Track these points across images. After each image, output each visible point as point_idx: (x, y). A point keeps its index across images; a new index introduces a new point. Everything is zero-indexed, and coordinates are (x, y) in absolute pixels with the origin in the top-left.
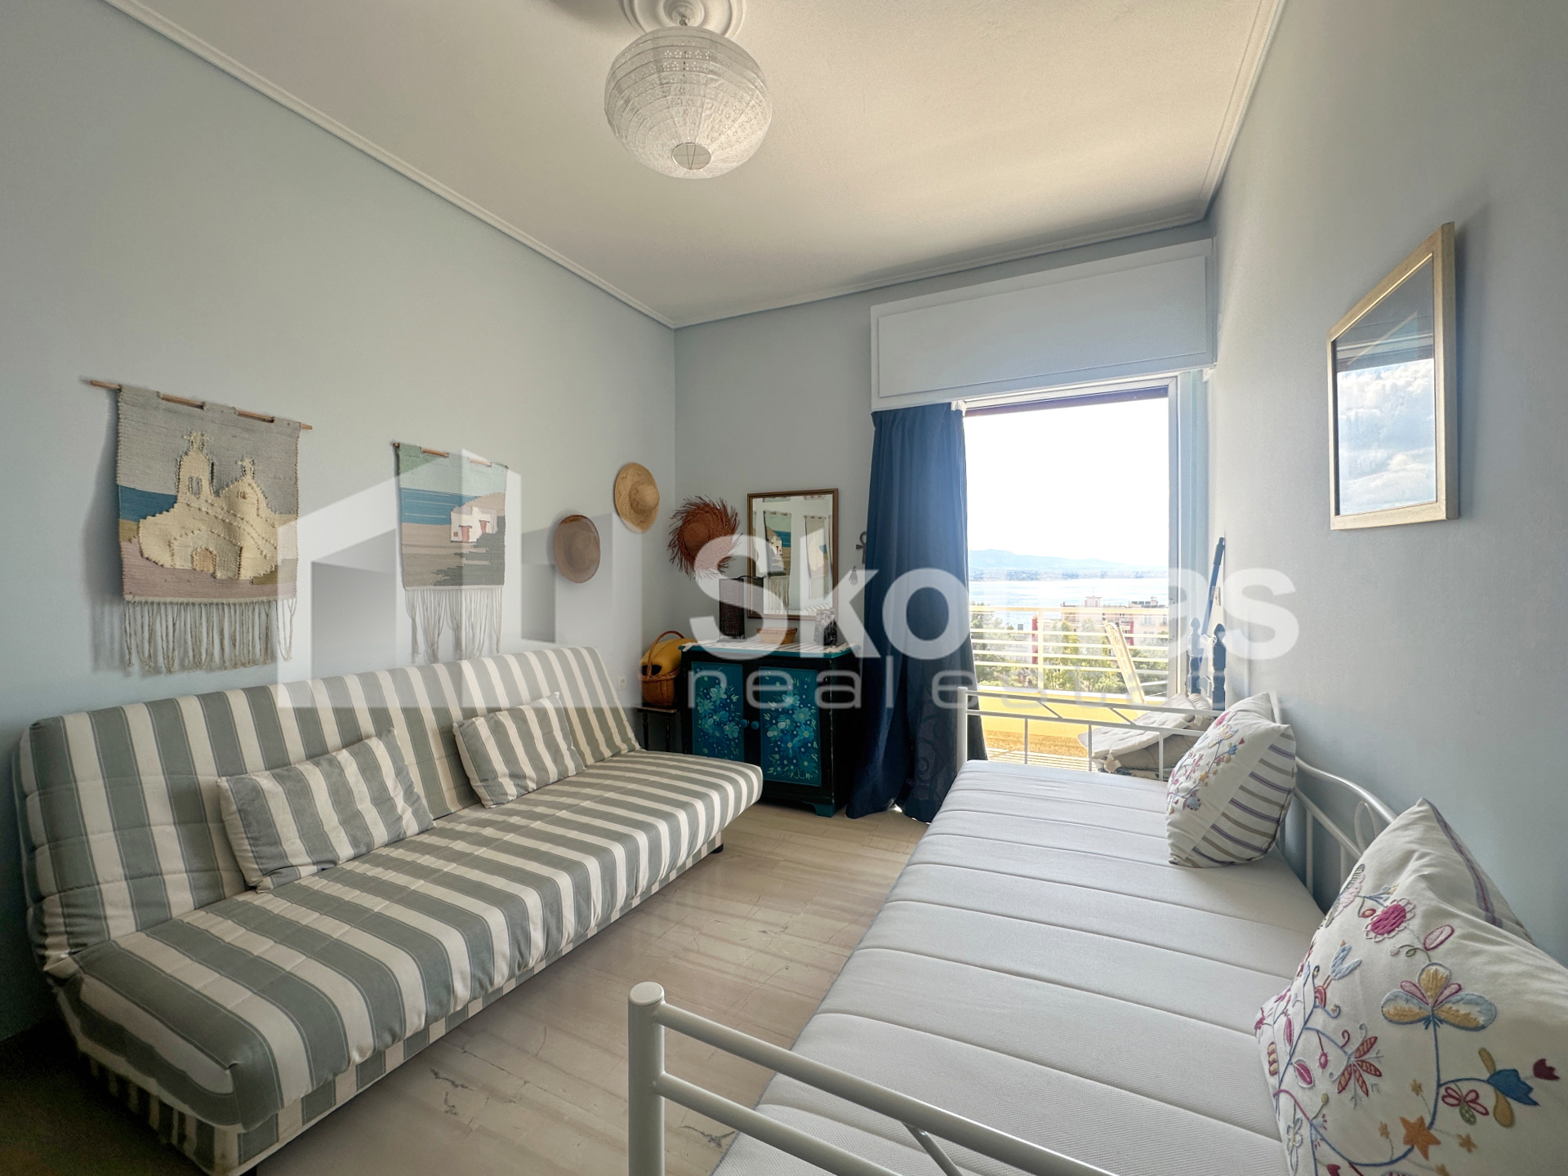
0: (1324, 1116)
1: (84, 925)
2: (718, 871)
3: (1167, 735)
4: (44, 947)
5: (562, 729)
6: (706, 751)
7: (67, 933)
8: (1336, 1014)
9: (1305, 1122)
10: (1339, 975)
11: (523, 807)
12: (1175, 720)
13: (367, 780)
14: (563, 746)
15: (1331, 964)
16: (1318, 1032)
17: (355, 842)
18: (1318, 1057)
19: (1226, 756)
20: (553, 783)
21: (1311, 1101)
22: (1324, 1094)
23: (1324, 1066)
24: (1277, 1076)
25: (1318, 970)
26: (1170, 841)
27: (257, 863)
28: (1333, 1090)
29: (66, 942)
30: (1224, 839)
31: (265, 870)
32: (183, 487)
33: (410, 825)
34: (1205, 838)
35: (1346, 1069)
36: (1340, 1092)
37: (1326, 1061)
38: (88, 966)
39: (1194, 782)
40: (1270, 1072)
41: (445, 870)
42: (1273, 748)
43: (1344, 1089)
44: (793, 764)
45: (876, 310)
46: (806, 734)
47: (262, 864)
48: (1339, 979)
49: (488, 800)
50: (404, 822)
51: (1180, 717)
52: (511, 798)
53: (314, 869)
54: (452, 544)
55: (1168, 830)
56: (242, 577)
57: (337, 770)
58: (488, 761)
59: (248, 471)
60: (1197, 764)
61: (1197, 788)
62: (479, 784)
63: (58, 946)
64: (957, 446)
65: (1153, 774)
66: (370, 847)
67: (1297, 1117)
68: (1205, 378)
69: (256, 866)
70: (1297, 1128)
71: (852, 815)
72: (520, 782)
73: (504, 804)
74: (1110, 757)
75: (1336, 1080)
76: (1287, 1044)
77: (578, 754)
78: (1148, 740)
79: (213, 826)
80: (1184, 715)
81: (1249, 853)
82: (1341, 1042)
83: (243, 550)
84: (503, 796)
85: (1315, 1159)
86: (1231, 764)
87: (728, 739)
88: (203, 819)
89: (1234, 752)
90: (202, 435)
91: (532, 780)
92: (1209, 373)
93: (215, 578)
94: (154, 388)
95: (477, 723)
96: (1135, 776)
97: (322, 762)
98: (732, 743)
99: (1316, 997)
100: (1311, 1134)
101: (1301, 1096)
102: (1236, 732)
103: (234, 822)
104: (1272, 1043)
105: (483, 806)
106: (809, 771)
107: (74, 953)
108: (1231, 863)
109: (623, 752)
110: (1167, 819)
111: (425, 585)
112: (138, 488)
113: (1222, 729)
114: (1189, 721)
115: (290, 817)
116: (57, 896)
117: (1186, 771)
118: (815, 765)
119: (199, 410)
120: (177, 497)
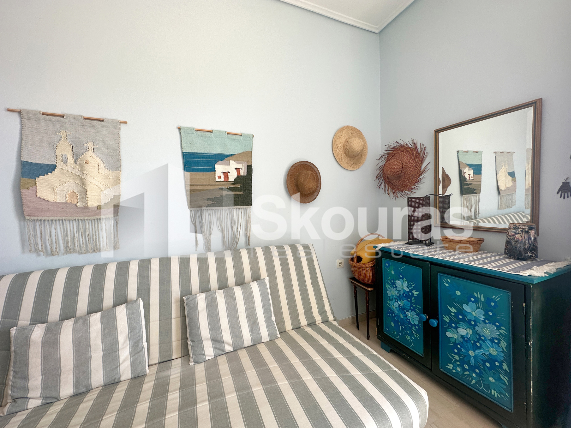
6: (393, 325)
13: (104, 336)
14: (261, 319)
49: (191, 357)
50: (121, 370)
52: (207, 358)
54: (217, 183)
56: (89, 206)
58: (200, 327)
59: (90, 149)
62: (190, 343)
73: (200, 363)
77: (276, 323)
83: (88, 191)
87: (409, 323)
91: (228, 344)
93: (77, 206)
95: (198, 298)
98: (413, 328)
111: (200, 207)
118: (505, 387)
119: (62, 119)
120: (56, 165)
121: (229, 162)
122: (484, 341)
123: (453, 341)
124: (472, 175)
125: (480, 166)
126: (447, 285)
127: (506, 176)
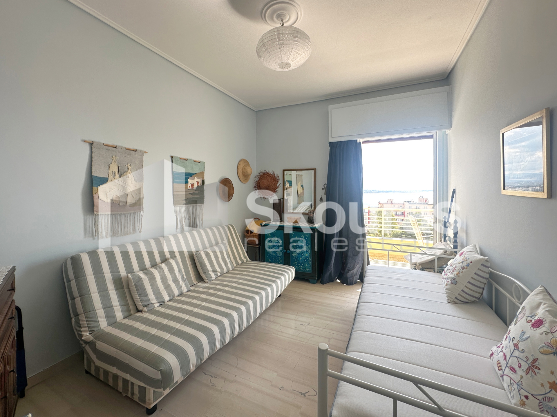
0: (521, 382)
1: (93, 324)
2: (280, 303)
3: (438, 257)
4: (81, 331)
5: (227, 254)
6: (270, 260)
7: (88, 327)
8: (523, 352)
9: (515, 383)
10: (522, 340)
11: (218, 282)
12: (440, 252)
13: (171, 273)
14: (227, 260)
15: (519, 337)
16: (516, 357)
17: (169, 295)
18: (517, 365)
19: (466, 267)
20: (225, 273)
21: (516, 377)
22: (521, 375)
23: (520, 367)
24: (502, 371)
25: (514, 339)
26: (447, 295)
27: (141, 303)
28: (524, 374)
29: (88, 330)
30: (465, 294)
31: (144, 305)
32: (110, 175)
33: (185, 289)
34: (459, 294)
35: (528, 368)
36: (526, 375)
37: (521, 366)
38: (97, 338)
39: (454, 275)
40: (498, 369)
41: (203, 305)
42: (482, 265)
43: (528, 373)
44: (302, 265)
45: (330, 107)
46: (307, 255)
47: (143, 303)
48: (523, 341)
49: (206, 280)
50: (182, 288)
51: (442, 251)
52: (213, 279)
53: (158, 304)
54: (189, 190)
55: (445, 291)
56: (127, 205)
57: (162, 270)
58: (206, 266)
59: (129, 169)
60: (454, 269)
61: (456, 277)
62: (203, 274)
63: (85, 331)
64: (359, 155)
65: (433, 270)
66: (173, 297)
67: (511, 382)
68: (447, 133)
69: (141, 304)
70: (512, 386)
71: (323, 283)
72: (215, 273)
73: (211, 281)
74: (418, 264)
75: (525, 371)
76: (505, 361)
77: (231, 263)
78: (431, 258)
79: (126, 290)
80: (443, 250)
81: (474, 299)
82: (526, 360)
83: (128, 195)
84: (211, 278)
85: (520, 394)
86: (467, 270)
87: (278, 256)
88: (122, 288)
89: (468, 265)
90: (116, 157)
91: (219, 272)
92: (448, 132)
93: (119, 205)
94: (102, 142)
95: (201, 253)
96: (426, 271)
97: (157, 268)
98: (280, 258)
99: (514, 347)
100: (517, 387)
101: (512, 376)
102: (469, 259)
103: (133, 289)
104: (499, 361)
105: (205, 282)
106: (308, 268)
107: (92, 333)
108: (468, 302)
109: (245, 262)
110: (444, 287)
111: (180, 205)
112: (98, 176)
113: (462, 257)
114: (445, 252)
115: (150, 287)
116: (84, 314)
117: (450, 271)
118: (310, 266)
119: (115, 148)
120: (108, 178)
121: (194, 178)
122: (304, 252)
123: (294, 257)
124: (289, 186)
125: (291, 182)
126: (293, 235)
127: (300, 187)
